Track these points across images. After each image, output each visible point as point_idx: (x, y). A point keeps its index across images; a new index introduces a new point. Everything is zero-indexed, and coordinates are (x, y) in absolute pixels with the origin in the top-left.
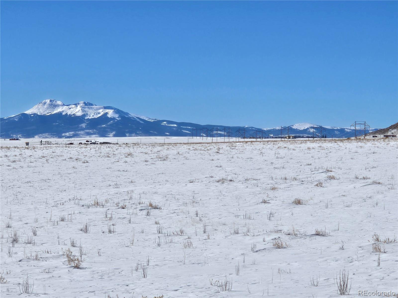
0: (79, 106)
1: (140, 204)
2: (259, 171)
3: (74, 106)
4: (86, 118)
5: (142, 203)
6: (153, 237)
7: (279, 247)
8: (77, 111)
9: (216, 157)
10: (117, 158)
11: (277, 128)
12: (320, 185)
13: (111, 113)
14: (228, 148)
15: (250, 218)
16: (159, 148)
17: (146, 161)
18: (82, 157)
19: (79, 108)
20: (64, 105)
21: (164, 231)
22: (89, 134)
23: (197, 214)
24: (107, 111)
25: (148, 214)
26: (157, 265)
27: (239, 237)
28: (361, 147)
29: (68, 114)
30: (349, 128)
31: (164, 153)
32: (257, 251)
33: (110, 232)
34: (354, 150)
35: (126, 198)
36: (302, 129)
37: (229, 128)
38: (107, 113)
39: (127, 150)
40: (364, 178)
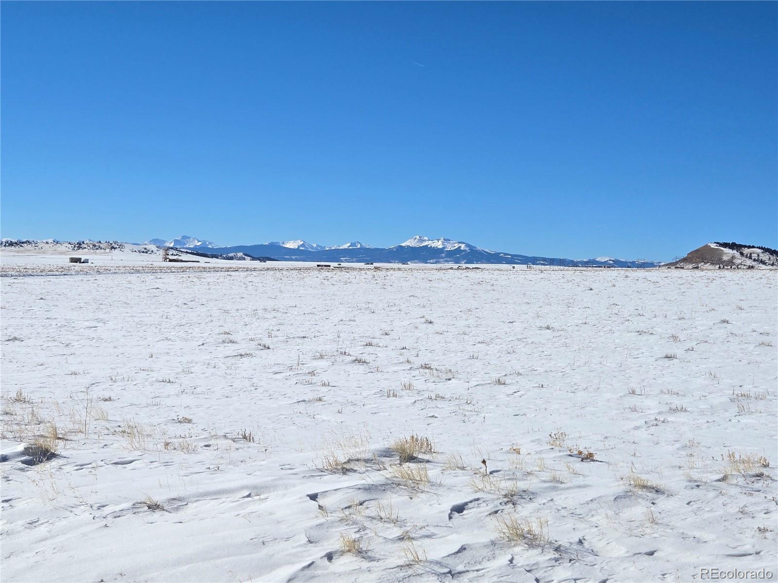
0: (440, 241)
3: (436, 241)
4: (445, 250)
8: (439, 245)
11: (585, 260)
13: (463, 247)
19: (440, 242)
20: (429, 240)
22: (447, 261)
24: (460, 245)
29: (432, 246)
30: (639, 260)
36: (603, 261)
38: (460, 247)
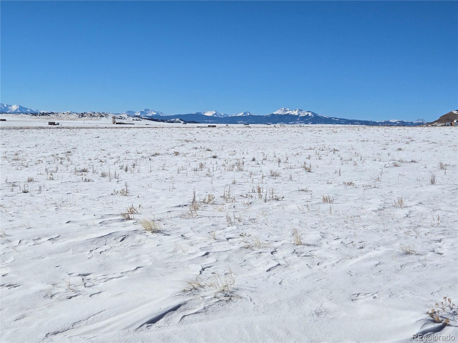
0: (296, 111)
1: (329, 149)
2: (378, 138)
3: (294, 111)
4: (299, 116)
6: (339, 161)
7: (396, 166)
8: (296, 113)
9: (358, 132)
10: (315, 132)
11: (383, 122)
12: (407, 143)
13: (310, 114)
14: (363, 129)
15: (379, 155)
16: (333, 128)
17: (328, 133)
18: (300, 131)
19: (296, 112)
20: (290, 110)
21: (343, 159)
22: (300, 123)
23: (356, 153)
24: (309, 113)
25: (334, 153)
26: (344, 171)
27: (377, 162)
28: (423, 129)
29: (292, 114)
30: (415, 122)
31: (335, 130)
32: (387, 167)
33: (320, 159)
34: (420, 130)
35: (323, 147)
36: (394, 122)
37: (361, 121)
38: (308, 114)
39: (319, 129)
40: (427, 141)
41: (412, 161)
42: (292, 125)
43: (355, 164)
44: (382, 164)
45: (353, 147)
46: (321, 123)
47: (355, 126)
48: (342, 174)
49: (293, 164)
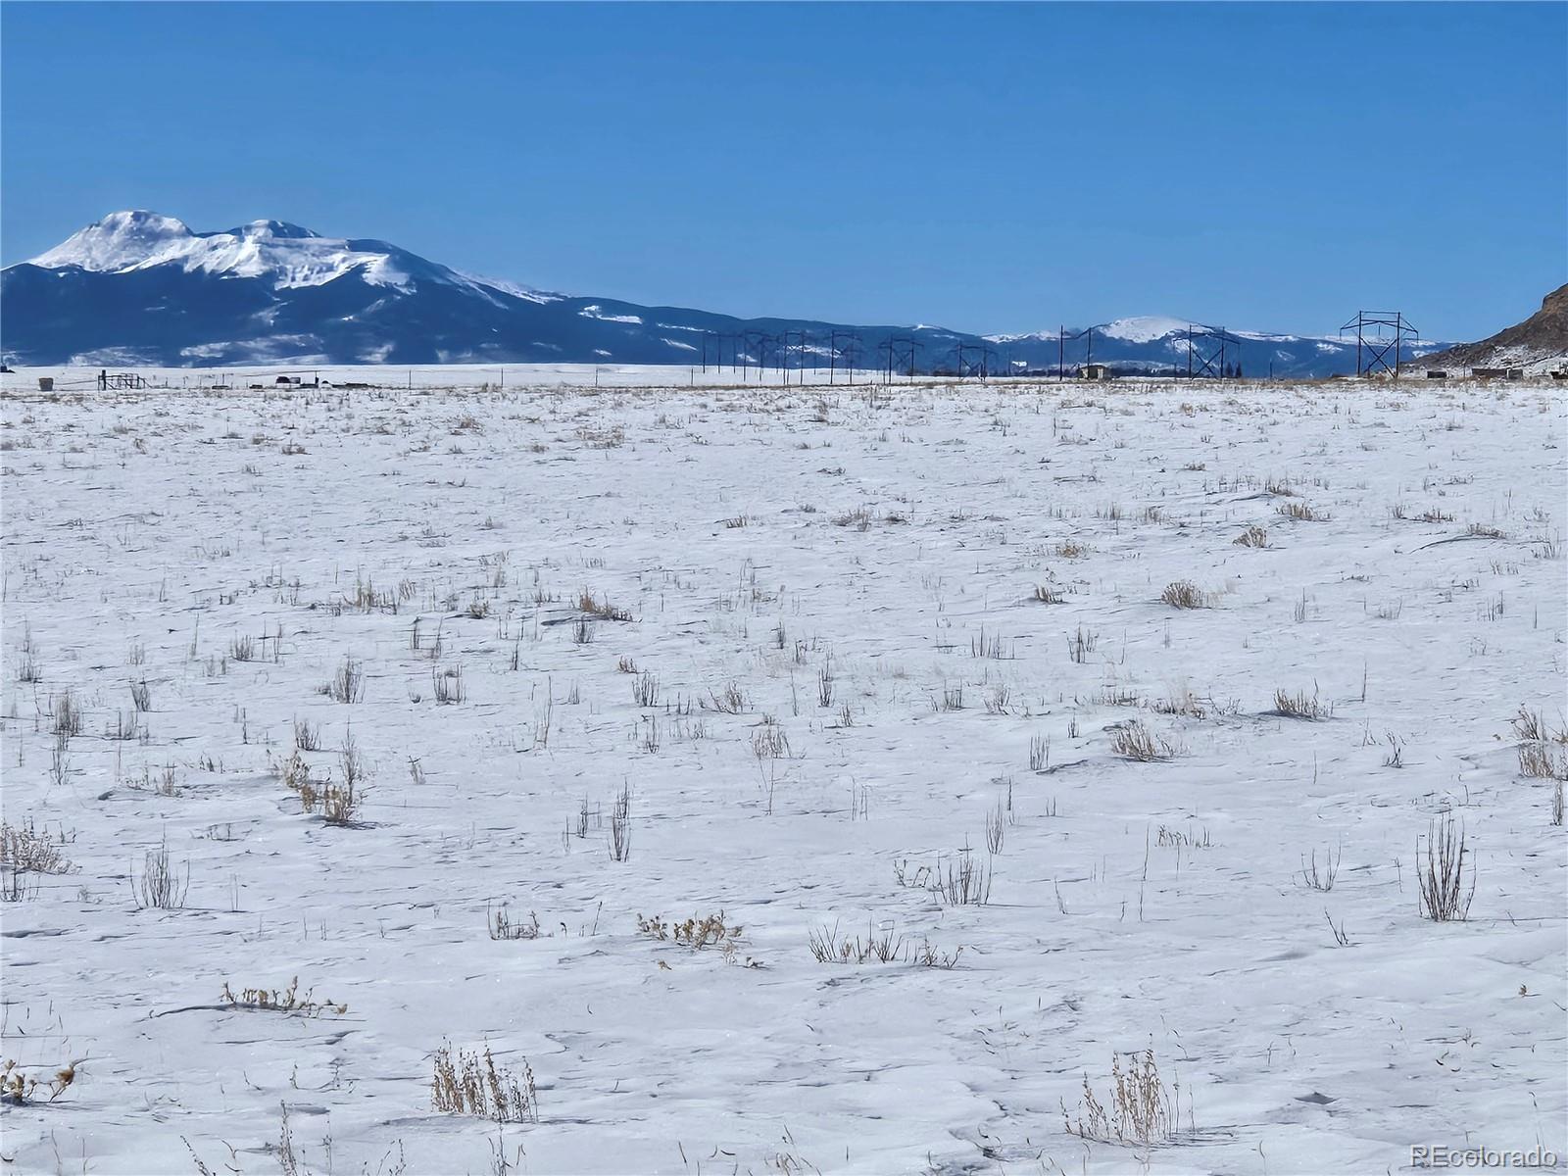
0: (249, 239)
1: (539, 601)
2: (999, 491)
3: (229, 238)
4: (278, 286)
5: (550, 596)
6: (621, 718)
7: (1138, 753)
8: (242, 257)
9: (816, 436)
10: (419, 436)
11: (1045, 335)
12: (1253, 537)
13: (376, 267)
14: (859, 404)
15: (997, 655)
16: (585, 403)
17: (537, 449)
18: (280, 434)
19: (250, 246)
20: (189, 233)
21: (662, 698)
22: (288, 351)
23: (781, 640)
24: (362, 258)
25: (582, 637)
26: (659, 816)
27: (969, 721)
28: (1396, 407)
29: (208, 268)
30: (1333, 337)
31: (605, 419)
32: (1053, 771)
33: (444, 698)
34: (1369, 415)
35: (481, 579)
36: (1144, 339)
37: (850, 332)
38: (360, 269)
39: (454, 408)
40: (1429, 518)
41: (1285, 711)
42: (206, 371)
43: (771, 746)
44: (1012, 735)
45: (760, 575)
46: (483, 356)
47: (794, 375)
48: (637, 837)
49: (191, 752)
